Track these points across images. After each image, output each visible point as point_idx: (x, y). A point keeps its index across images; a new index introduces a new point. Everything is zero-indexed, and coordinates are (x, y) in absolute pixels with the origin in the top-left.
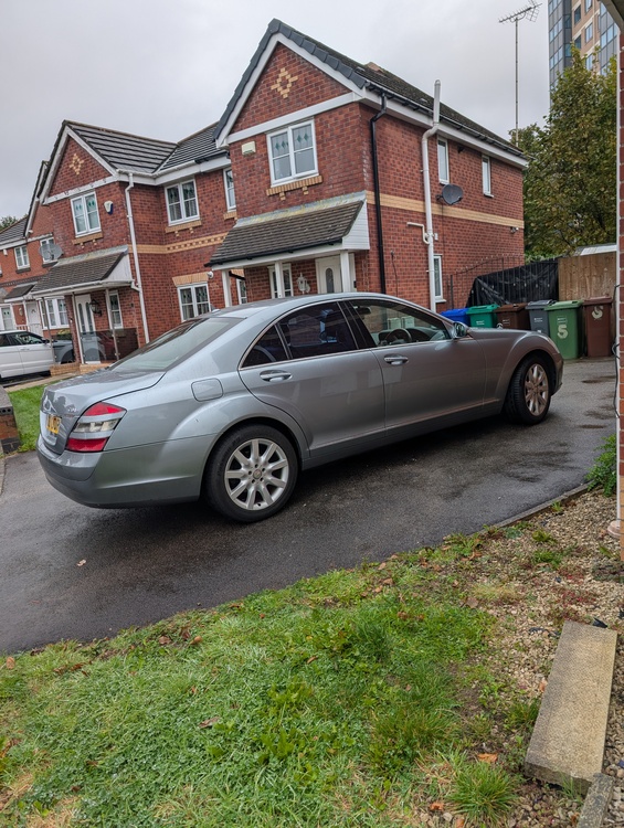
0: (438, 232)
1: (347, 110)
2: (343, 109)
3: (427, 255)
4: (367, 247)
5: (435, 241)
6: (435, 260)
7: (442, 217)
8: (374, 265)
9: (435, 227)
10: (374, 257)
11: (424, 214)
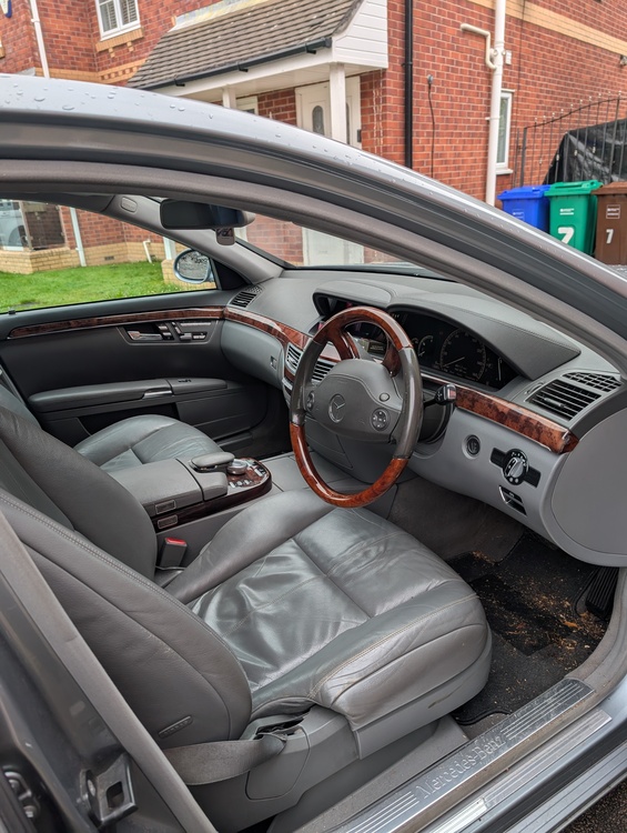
0: (512, 49)
3: (489, 90)
4: (382, 62)
5: (505, 65)
6: (504, 101)
7: (522, 22)
8: (394, 100)
9: (508, 40)
10: (394, 84)
11: (492, 12)
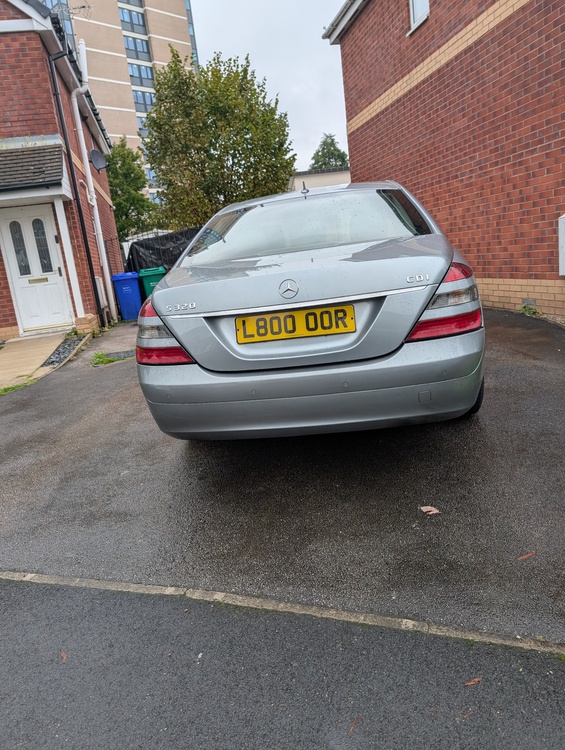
1: (24, 39)
2: (16, 36)
3: (93, 217)
8: (77, 218)
10: (75, 207)
